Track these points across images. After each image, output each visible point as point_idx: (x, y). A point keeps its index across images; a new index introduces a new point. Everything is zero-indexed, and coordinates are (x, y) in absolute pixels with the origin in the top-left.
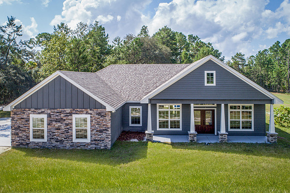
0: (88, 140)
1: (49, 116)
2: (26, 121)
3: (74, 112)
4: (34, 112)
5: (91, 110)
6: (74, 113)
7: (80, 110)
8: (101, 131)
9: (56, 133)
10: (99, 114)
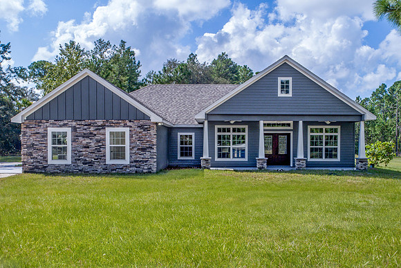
0: (127, 161)
1: (74, 129)
2: (43, 137)
3: (108, 124)
4: (53, 125)
5: (130, 121)
6: (108, 126)
7: (116, 121)
8: (143, 150)
9: (84, 153)
10: (141, 127)
